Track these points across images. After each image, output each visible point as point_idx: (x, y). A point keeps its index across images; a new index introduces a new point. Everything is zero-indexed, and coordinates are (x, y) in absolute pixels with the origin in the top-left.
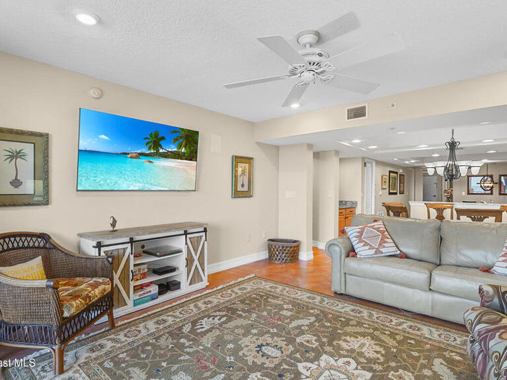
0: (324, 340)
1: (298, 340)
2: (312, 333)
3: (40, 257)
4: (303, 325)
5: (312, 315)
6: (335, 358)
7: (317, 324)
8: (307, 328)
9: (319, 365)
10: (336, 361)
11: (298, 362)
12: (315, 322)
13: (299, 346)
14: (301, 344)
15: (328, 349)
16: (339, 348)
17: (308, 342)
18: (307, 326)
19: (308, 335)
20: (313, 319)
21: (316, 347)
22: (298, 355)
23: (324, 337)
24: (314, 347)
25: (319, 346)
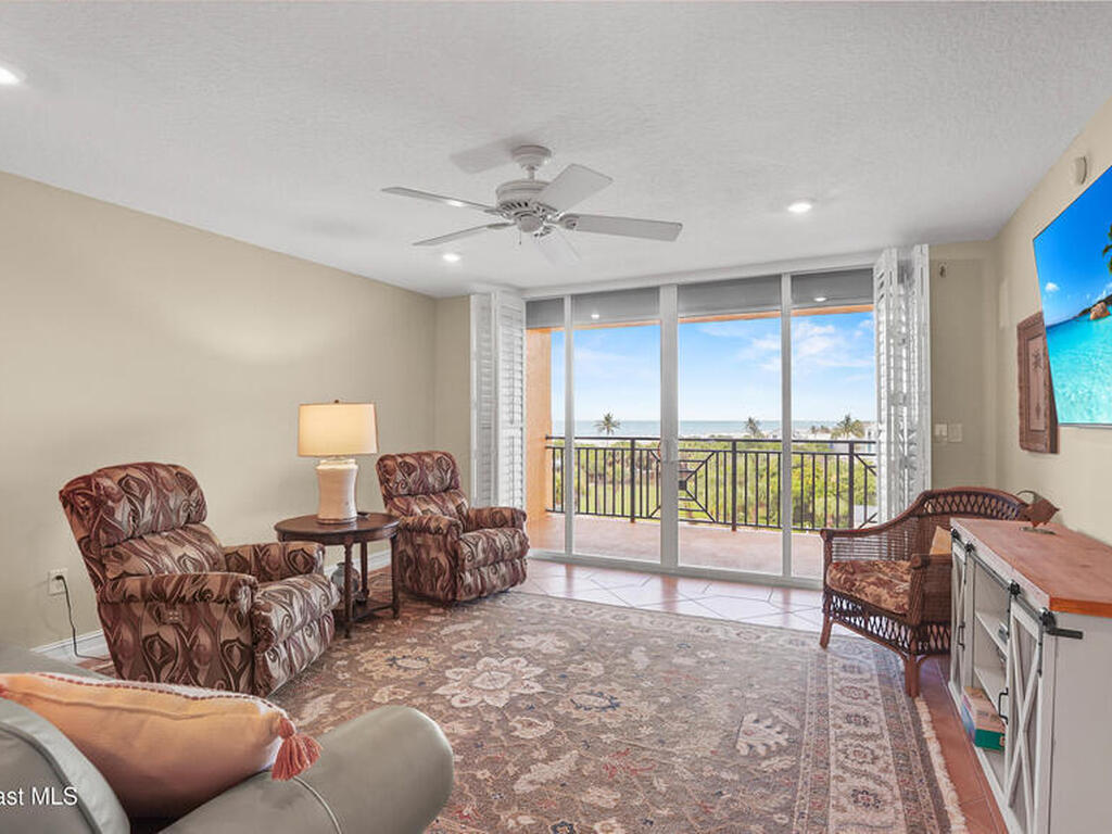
0: (497, 733)
1: (550, 725)
2: (522, 742)
3: (938, 528)
4: (545, 761)
5: (524, 802)
6: (483, 704)
7: (511, 770)
8: (536, 754)
9: (511, 693)
10: (483, 701)
11: (543, 693)
12: (516, 777)
13: (546, 715)
14: (544, 718)
15: (493, 717)
16: (470, 722)
17: (530, 724)
18: (537, 760)
19: (531, 737)
20: (521, 786)
21: (514, 717)
22: (545, 701)
23: (496, 739)
24: (518, 717)
25: (509, 717)
